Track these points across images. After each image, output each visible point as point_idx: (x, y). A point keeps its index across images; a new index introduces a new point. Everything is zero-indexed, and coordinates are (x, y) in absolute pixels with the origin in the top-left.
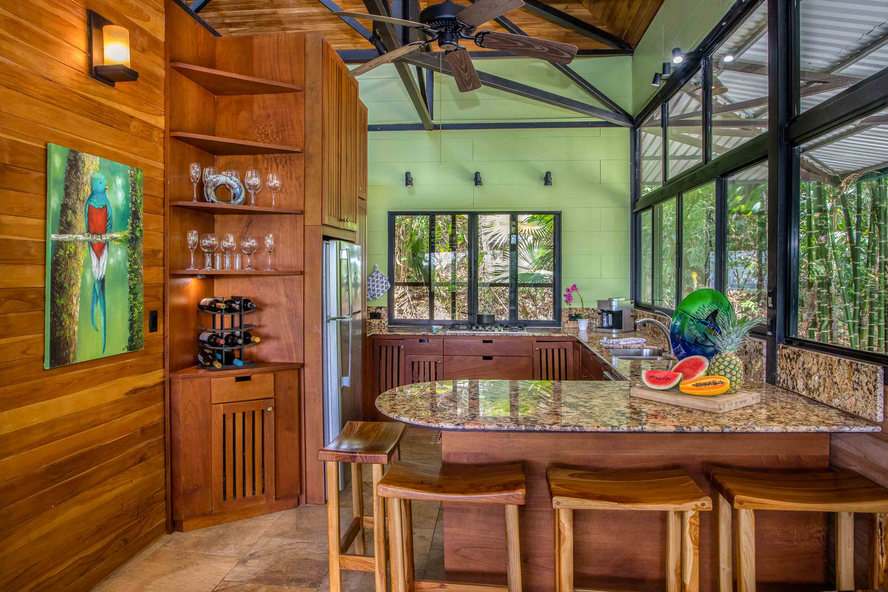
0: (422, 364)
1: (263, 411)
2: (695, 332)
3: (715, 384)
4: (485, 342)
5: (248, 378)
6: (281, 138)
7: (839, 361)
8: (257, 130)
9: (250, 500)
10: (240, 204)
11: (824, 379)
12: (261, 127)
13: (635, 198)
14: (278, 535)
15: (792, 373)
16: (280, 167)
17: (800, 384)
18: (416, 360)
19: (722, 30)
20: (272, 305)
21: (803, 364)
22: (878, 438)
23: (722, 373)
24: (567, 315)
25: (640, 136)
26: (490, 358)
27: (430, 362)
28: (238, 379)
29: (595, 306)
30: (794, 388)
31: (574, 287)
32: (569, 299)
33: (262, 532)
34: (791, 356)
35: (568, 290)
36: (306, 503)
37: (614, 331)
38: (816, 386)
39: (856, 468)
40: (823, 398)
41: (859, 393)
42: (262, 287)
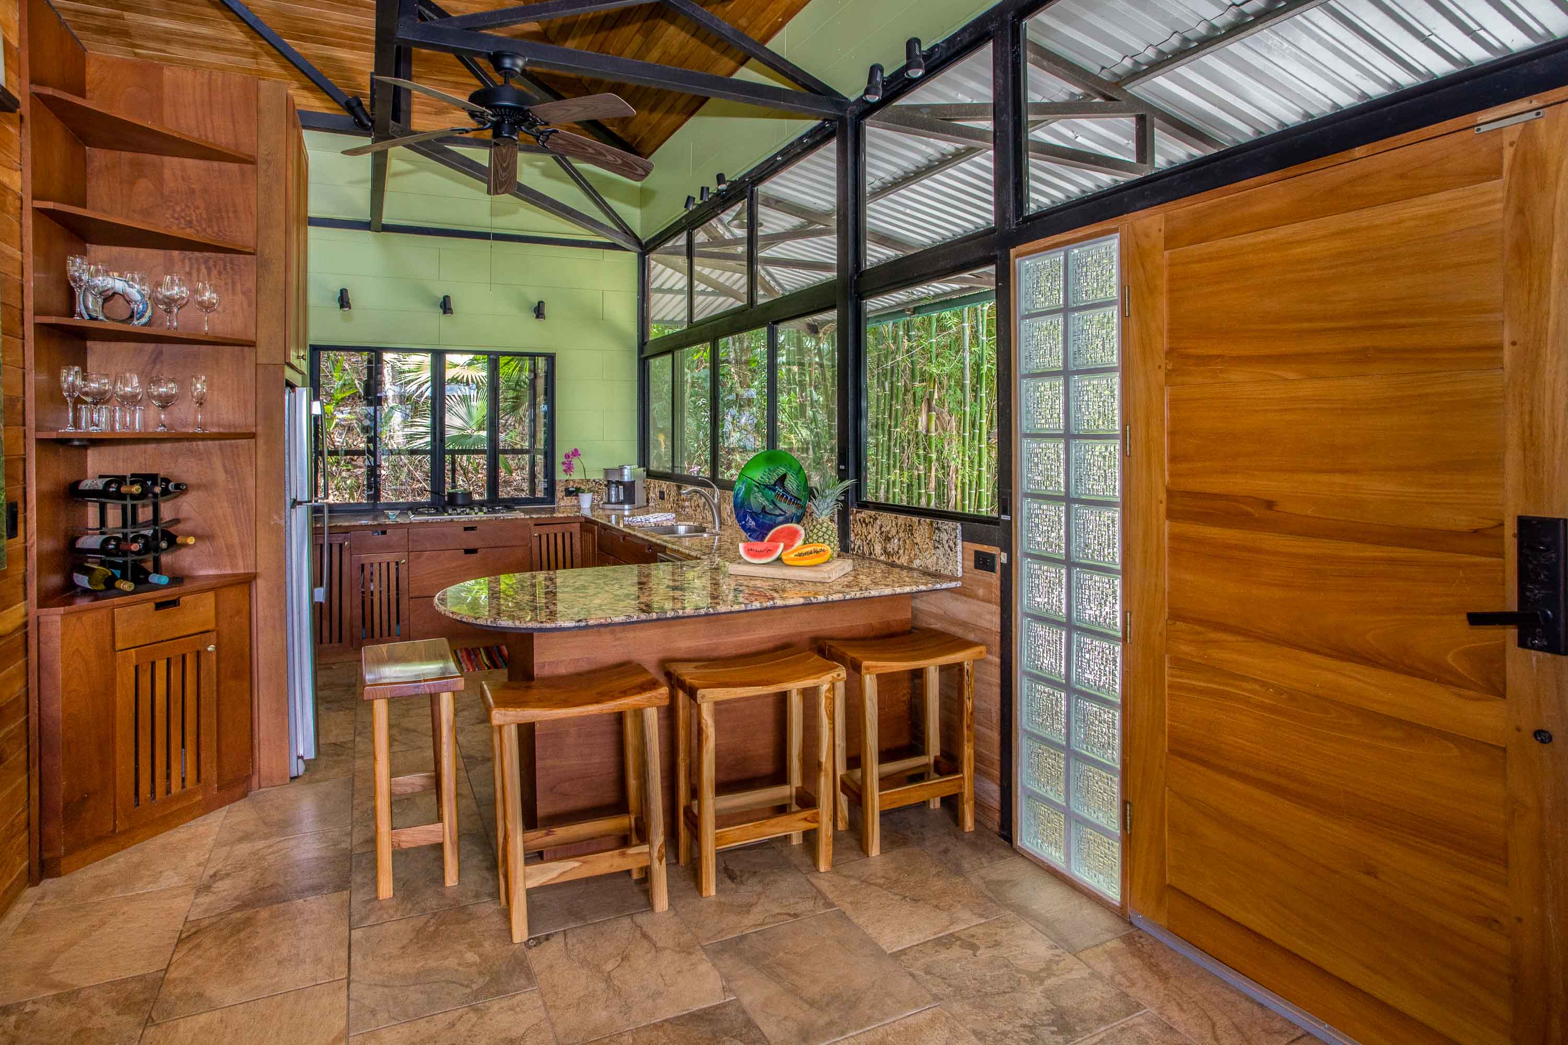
0: (376, 566)
1: (198, 653)
2: (761, 500)
3: (816, 552)
4: (466, 529)
5: (174, 603)
6: (216, 229)
7: (919, 521)
8: (170, 212)
9: (179, 798)
10: (145, 325)
11: (904, 541)
12: (178, 209)
13: (643, 340)
14: (240, 840)
15: (869, 538)
16: (214, 272)
17: (878, 549)
18: (366, 562)
19: (776, 165)
20: (199, 487)
21: (881, 527)
22: (956, 593)
23: (821, 540)
24: (563, 488)
25: (649, 265)
26: (474, 551)
27: (388, 564)
28: (160, 606)
29: (600, 476)
30: (870, 554)
31: (576, 453)
32: (569, 468)
33: (210, 841)
34: (867, 521)
35: (567, 456)
36: (260, 788)
37: (626, 507)
38: (896, 549)
39: (937, 626)
40: (904, 560)
41: (940, 552)
42: (180, 460)
